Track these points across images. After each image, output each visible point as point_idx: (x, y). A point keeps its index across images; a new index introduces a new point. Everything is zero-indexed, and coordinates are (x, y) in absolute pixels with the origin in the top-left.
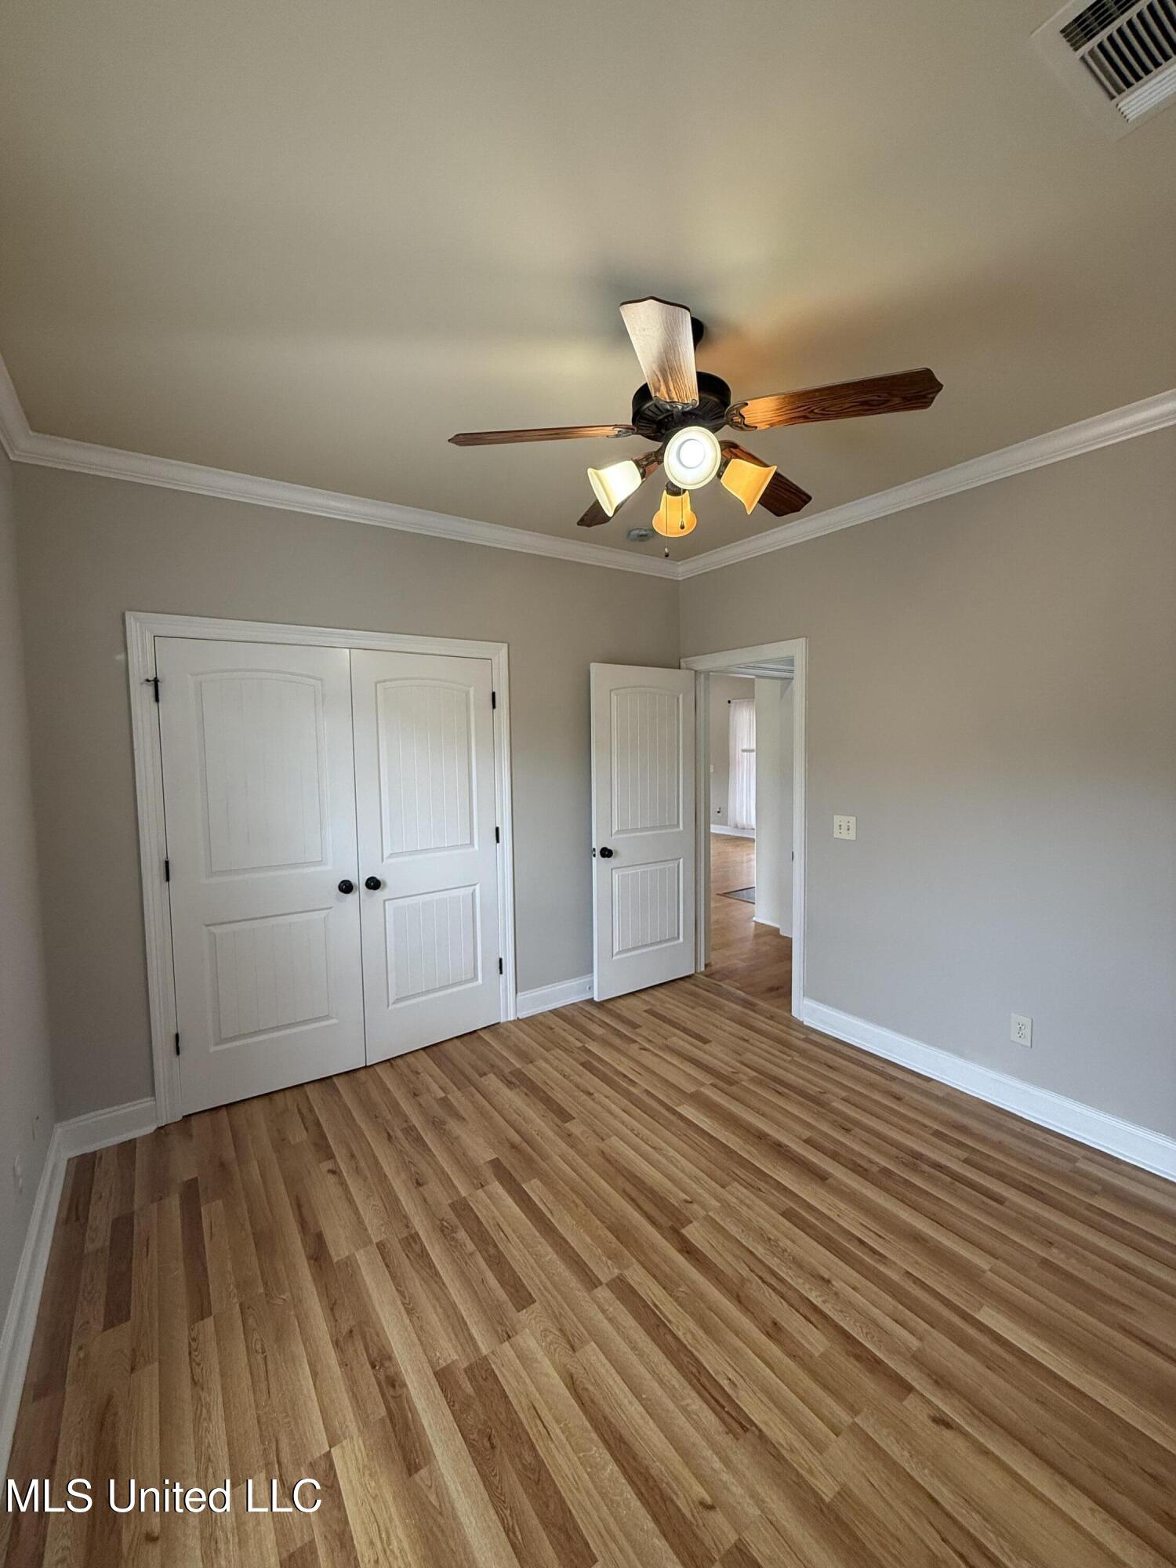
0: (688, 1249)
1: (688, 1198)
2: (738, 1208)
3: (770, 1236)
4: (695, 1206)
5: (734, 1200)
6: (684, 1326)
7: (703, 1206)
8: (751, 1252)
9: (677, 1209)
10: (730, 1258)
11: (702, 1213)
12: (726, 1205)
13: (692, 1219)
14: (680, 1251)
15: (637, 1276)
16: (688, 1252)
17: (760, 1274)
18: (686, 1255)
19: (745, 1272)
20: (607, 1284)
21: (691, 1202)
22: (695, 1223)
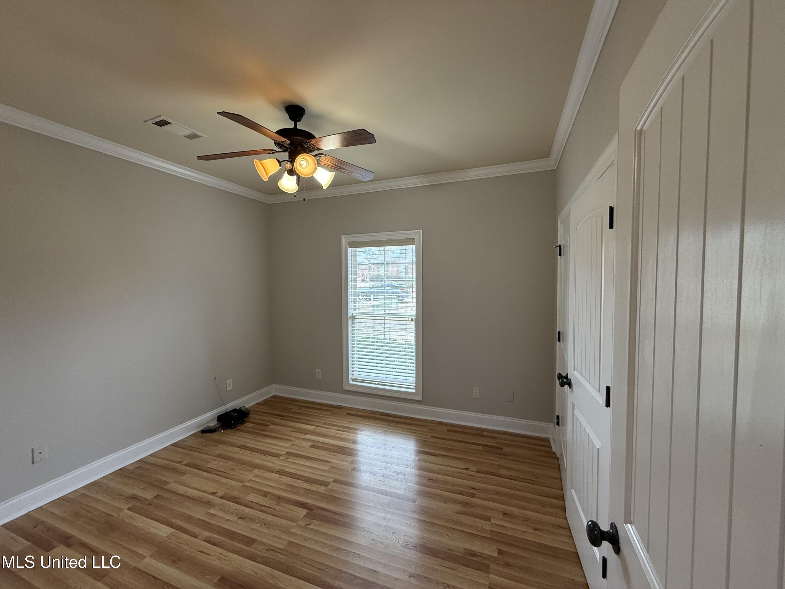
0: (303, 505)
1: (308, 526)
2: (281, 533)
3: (264, 527)
4: (304, 524)
5: (283, 537)
6: (299, 483)
7: (300, 526)
8: (274, 515)
9: (312, 519)
10: (285, 510)
11: (299, 523)
12: (287, 531)
13: (304, 517)
14: (306, 503)
15: (321, 489)
16: (303, 504)
17: (271, 509)
18: (303, 503)
19: (278, 508)
20: (330, 483)
21: (306, 525)
22: (302, 517)
